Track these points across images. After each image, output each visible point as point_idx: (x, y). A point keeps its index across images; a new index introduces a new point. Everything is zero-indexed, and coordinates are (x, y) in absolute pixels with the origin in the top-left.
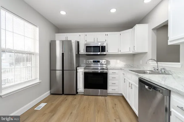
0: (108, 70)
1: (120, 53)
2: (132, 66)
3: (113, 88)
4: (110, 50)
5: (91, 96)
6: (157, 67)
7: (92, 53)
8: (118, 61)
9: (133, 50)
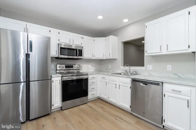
0: (89, 75)
1: (94, 58)
2: (100, 70)
3: (93, 93)
4: (86, 55)
5: (72, 109)
6: (129, 70)
7: (66, 57)
8: (90, 66)
9: (109, 56)
